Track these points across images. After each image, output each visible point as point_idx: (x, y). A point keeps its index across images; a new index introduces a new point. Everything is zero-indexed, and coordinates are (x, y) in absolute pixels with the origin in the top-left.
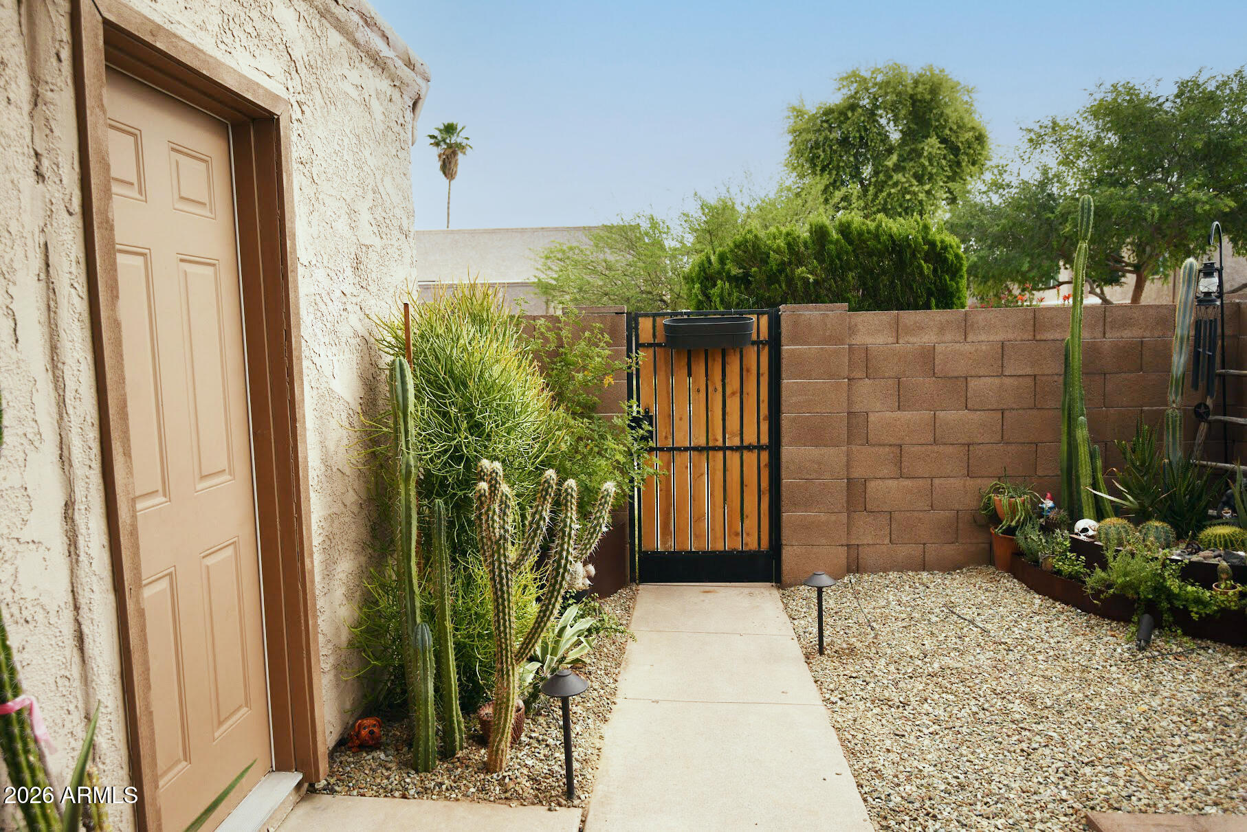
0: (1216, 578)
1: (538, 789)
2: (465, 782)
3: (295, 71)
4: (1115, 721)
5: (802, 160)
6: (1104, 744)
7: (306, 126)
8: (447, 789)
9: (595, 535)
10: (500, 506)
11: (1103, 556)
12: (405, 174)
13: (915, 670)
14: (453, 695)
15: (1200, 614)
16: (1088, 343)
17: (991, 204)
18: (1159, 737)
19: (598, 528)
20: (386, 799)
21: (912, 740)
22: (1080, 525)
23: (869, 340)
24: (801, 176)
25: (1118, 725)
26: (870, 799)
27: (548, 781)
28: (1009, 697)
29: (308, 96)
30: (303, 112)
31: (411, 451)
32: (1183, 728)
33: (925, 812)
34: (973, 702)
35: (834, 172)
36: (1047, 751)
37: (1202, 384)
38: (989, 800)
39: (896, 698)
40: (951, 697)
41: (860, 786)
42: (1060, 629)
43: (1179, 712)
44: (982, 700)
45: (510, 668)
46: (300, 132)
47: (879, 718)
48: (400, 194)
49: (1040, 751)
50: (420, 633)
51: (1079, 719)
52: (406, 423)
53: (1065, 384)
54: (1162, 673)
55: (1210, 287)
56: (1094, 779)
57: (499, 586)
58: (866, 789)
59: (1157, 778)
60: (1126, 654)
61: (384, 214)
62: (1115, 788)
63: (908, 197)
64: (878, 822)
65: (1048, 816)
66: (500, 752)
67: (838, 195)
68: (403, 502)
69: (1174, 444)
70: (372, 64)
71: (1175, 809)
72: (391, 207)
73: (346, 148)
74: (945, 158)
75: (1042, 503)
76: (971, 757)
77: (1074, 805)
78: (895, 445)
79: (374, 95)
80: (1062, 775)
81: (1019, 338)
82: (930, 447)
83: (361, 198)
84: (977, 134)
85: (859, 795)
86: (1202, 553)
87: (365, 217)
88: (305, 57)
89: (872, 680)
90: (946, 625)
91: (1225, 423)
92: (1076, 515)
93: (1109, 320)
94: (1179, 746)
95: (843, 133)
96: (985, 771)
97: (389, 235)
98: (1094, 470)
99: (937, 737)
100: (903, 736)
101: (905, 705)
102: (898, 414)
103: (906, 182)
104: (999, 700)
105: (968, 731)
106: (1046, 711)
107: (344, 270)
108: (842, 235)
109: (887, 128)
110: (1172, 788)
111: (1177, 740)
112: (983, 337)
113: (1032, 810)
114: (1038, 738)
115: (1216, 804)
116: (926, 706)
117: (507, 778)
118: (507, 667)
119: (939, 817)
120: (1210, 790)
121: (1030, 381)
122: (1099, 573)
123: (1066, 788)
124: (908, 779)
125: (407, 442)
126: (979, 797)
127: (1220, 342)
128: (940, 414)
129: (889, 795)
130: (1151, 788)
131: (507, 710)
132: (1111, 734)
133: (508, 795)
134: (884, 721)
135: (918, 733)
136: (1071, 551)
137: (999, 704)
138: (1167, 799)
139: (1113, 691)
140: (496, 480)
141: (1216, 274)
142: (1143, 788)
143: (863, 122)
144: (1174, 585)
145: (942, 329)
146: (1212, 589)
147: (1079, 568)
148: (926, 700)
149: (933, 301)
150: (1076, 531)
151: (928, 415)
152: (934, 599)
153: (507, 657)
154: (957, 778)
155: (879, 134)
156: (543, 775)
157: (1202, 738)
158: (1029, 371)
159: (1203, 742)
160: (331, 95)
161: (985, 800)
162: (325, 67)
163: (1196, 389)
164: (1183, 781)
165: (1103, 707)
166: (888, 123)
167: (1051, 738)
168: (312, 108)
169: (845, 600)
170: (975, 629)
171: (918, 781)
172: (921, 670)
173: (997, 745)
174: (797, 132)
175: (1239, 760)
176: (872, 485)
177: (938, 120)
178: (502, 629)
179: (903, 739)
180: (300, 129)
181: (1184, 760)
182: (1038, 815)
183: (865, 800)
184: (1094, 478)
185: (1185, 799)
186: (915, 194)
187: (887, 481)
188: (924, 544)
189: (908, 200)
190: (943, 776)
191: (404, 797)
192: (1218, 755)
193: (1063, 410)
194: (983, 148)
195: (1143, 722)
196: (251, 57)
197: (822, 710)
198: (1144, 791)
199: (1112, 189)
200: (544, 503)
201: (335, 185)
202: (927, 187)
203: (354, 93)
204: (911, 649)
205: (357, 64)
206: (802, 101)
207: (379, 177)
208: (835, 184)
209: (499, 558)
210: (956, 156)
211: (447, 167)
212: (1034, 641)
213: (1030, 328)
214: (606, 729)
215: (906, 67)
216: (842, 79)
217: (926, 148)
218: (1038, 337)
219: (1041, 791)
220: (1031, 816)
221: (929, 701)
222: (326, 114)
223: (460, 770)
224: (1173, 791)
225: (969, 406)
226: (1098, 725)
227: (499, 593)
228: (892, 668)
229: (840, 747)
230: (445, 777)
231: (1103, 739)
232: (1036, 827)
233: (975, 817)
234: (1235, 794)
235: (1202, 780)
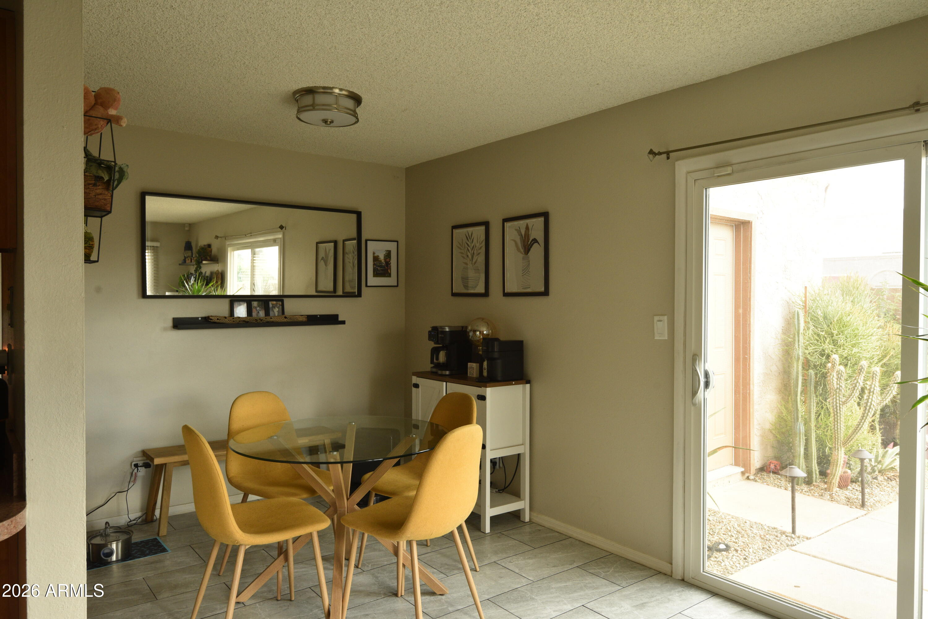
1: (848, 501)
2: (814, 491)
14: (813, 457)
27: (854, 500)
31: (800, 349)
45: (839, 447)
50: (798, 426)
52: (798, 337)
57: (835, 410)
66: (832, 483)
68: (795, 370)
117: (834, 494)
125: (799, 345)
131: (837, 466)
133: (833, 499)
140: (835, 362)
153: (838, 442)
156: (853, 498)
178: (836, 429)
191: (786, 489)
200: (859, 375)
209: (836, 397)
223: (813, 488)
227: (836, 413)
230: (805, 488)
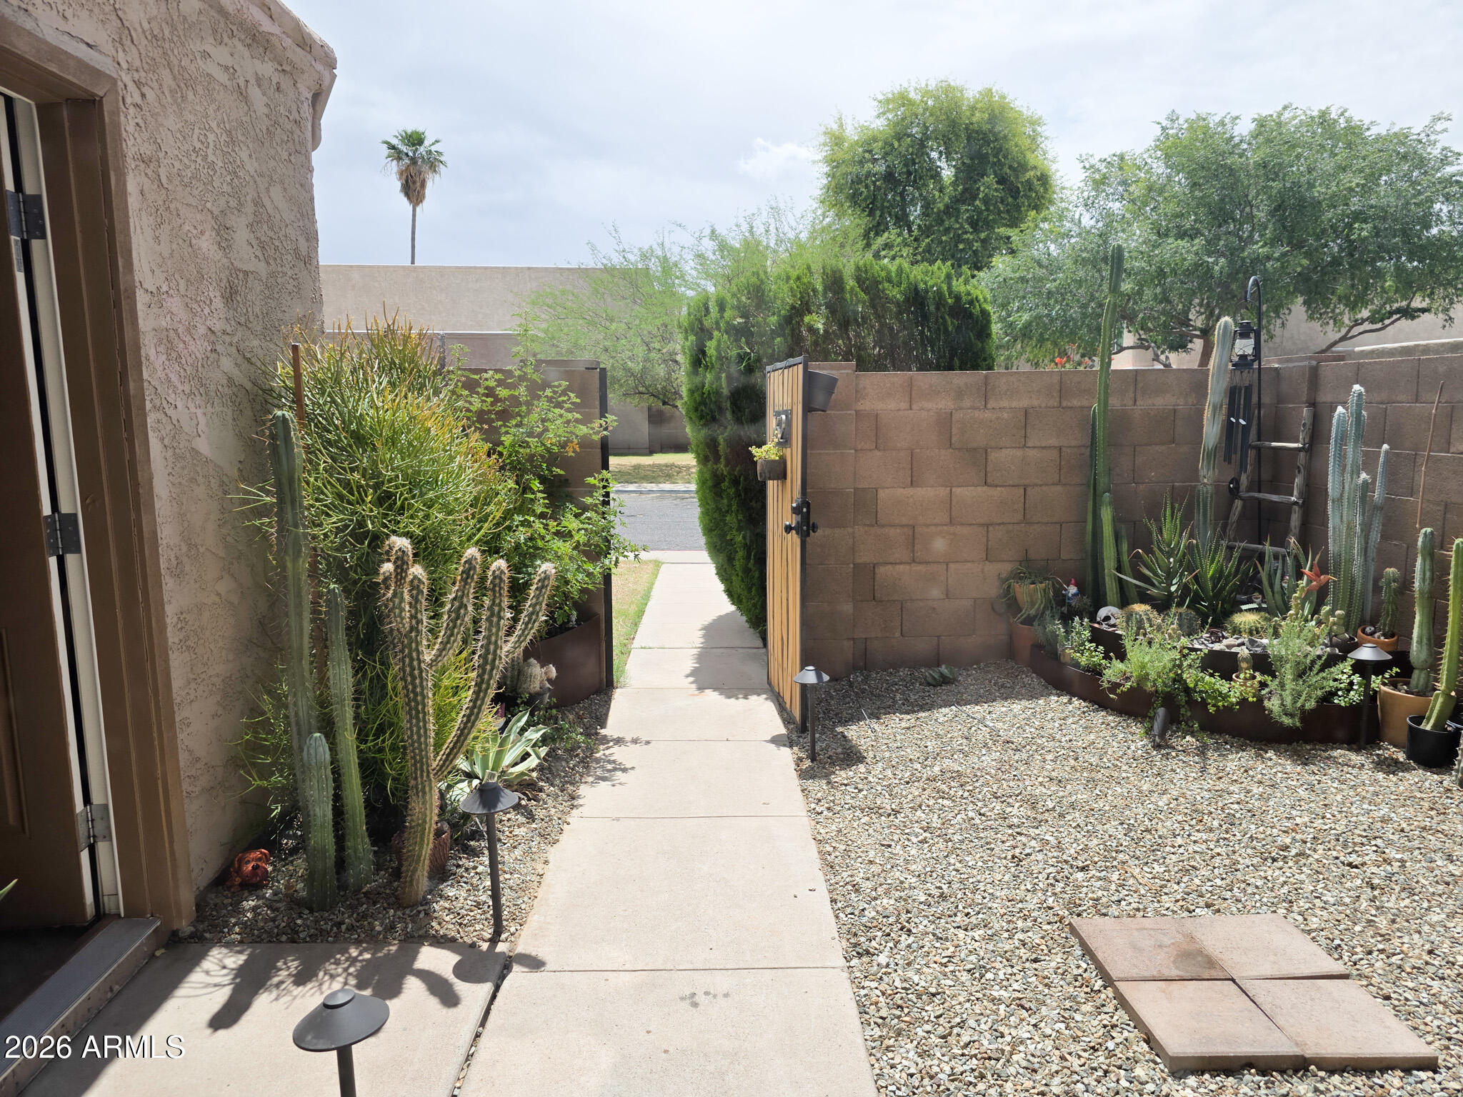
0: (1236, 669)
1: (460, 924)
2: (370, 919)
3: (129, 42)
4: (1117, 823)
5: (842, 197)
6: (1102, 847)
7: (148, 114)
8: (348, 929)
9: (530, 626)
10: (410, 591)
11: (1122, 646)
12: (301, 185)
13: (913, 775)
15: (1218, 707)
16: (1117, 410)
17: (1049, 255)
18: (1160, 837)
19: (534, 617)
20: (269, 945)
21: (898, 850)
22: (1103, 612)
23: (879, 406)
24: (839, 216)
25: (1120, 827)
26: (842, 915)
27: (472, 914)
28: (1010, 800)
29: (151, 75)
30: (143, 96)
32: (1187, 827)
33: (900, 926)
34: (971, 807)
35: (878, 213)
36: (1040, 857)
37: (1236, 458)
38: (970, 910)
39: (888, 805)
40: (946, 802)
41: (833, 901)
42: (1074, 726)
43: (1186, 811)
44: (980, 804)
45: (426, 784)
46: (139, 120)
47: (867, 827)
48: (296, 209)
49: (1033, 857)
50: (313, 746)
51: (1079, 821)
53: (1091, 456)
54: (1173, 770)
55: (1245, 349)
56: (1086, 884)
57: (410, 687)
58: (839, 905)
59: (1152, 881)
60: (1140, 752)
61: (271, 234)
62: (1105, 893)
63: (961, 246)
64: (848, 940)
65: (1030, 924)
66: (415, 883)
67: (880, 241)
69: (1205, 522)
70: (249, 41)
71: (1165, 912)
72: (283, 225)
73: (211, 145)
74: (1002, 202)
75: (1066, 590)
76: (958, 865)
77: (1060, 912)
78: (907, 526)
79: (253, 81)
80: (1052, 881)
81: (1043, 405)
82: (945, 528)
83: (236, 212)
84: (1039, 174)
85: (831, 911)
86: (1225, 642)
87: (242, 235)
88: (146, 26)
89: (866, 787)
90: (954, 724)
91: (1260, 501)
92: (1100, 602)
93: (1140, 385)
94: (1180, 846)
95: (888, 166)
96: (971, 880)
97: (279, 261)
98: (1119, 553)
99: (926, 845)
100: (890, 846)
101: (896, 812)
102: (910, 491)
103: (959, 229)
104: (999, 804)
105: (960, 838)
106: (1047, 814)
107: (211, 301)
108: (858, 283)
109: (938, 164)
110: (1165, 890)
111: (1179, 841)
112: (1005, 403)
113: (1015, 919)
114: (1033, 843)
115: (1208, 906)
116: (919, 813)
117: (423, 913)
118: (422, 783)
119: (914, 931)
120: (1204, 892)
121: (1055, 453)
122: (1118, 665)
123: (1055, 894)
124: (887, 892)
125: (294, 515)
126: (960, 907)
127: (1256, 412)
128: (957, 491)
129: (863, 910)
130: (1143, 892)
131: (423, 834)
132: (1110, 836)
133: (422, 932)
134: (871, 831)
135: (906, 843)
136: (1090, 642)
137: (998, 808)
138: (1159, 902)
139: (1120, 790)
140: (404, 560)
141: (1252, 335)
142: (1135, 892)
143: (912, 154)
144: (1190, 677)
145: (959, 395)
146: (1231, 679)
147: (1098, 658)
148: (920, 806)
149: (957, 362)
150: (1098, 619)
151: (943, 492)
152: (944, 697)
153: (423, 772)
154: (940, 888)
155: (930, 169)
156: (467, 907)
157: (1204, 837)
158: (1053, 442)
159: (1205, 841)
160: (187, 76)
161: (966, 911)
162: (175, 39)
163: (1230, 463)
164: (1178, 883)
165: (1107, 808)
166: (940, 158)
167: (1048, 842)
168: (158, 92)
169: (848, 700)
170: (984, 729)
171: (898, 894)
172: (919, 775)
173: (989, 852)
174: (835, 163)
175: (1240, 859)
176: (881, 570)
177: (996, 156)
178: (415, 737)
179: (889, 850)
180: (139, 117)
181: (1183, 861)
182: (1020, 924)
183: (837, 917)
184: (1119, 561)
185: (1177, 901)
186: (969, 243)
187: (897, 566)
188: (938, 637)
189: (961, 250)
190: (925, 887)
191: (293, 941)
192: (1219, 854)
193: (1089, 486)
194: (1046, 190)
195: (1147, 822)
196: (60, 19)
197: (805, 821)
198: (1135, 895)
199: (1179, 241)
200: (465, 587)
201: (196, 192)
202: (983, 235)
203: (223, 77)
204: (911, 752)
205: (226, 39)
206: (841, 126)
207: (262, 187)
208: (879, 228)
209: (410, 653)
210: (1015, 198)
211: (413, 188)
212: (1044, 740)
213: (1056, 394)
214: (553, 853)
215: (961, 92)
216: (888, 101)
217: (982, 189)
218: (1064, 404)
219: (1027, 898)
220: (1012, 926)
221: (923, 808)
222: (179, 100)
223: (365, 906)
224: (1166, 894)
225: (989, 481)
226: (1099, 827)
227: (412, 695)
228: (889, 773)
229: (818, 860)
230: (346, 915)
231: (1101, 842)
232: (1016, 937)
233: (952, 930)
234: (1228, 895)
235: (1197, 881)
